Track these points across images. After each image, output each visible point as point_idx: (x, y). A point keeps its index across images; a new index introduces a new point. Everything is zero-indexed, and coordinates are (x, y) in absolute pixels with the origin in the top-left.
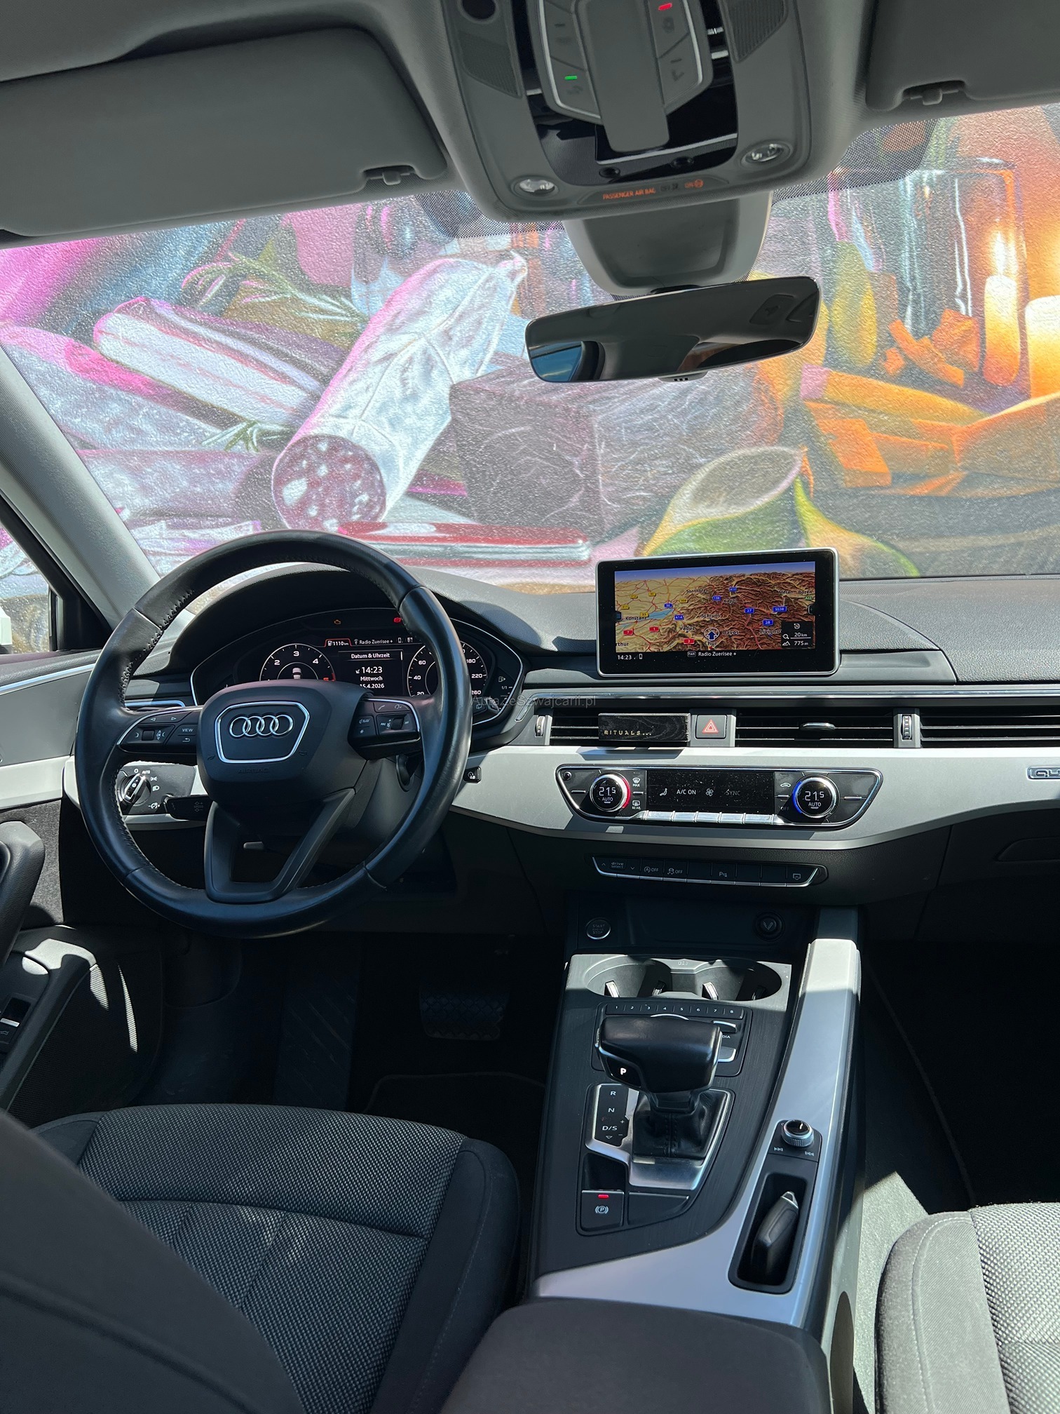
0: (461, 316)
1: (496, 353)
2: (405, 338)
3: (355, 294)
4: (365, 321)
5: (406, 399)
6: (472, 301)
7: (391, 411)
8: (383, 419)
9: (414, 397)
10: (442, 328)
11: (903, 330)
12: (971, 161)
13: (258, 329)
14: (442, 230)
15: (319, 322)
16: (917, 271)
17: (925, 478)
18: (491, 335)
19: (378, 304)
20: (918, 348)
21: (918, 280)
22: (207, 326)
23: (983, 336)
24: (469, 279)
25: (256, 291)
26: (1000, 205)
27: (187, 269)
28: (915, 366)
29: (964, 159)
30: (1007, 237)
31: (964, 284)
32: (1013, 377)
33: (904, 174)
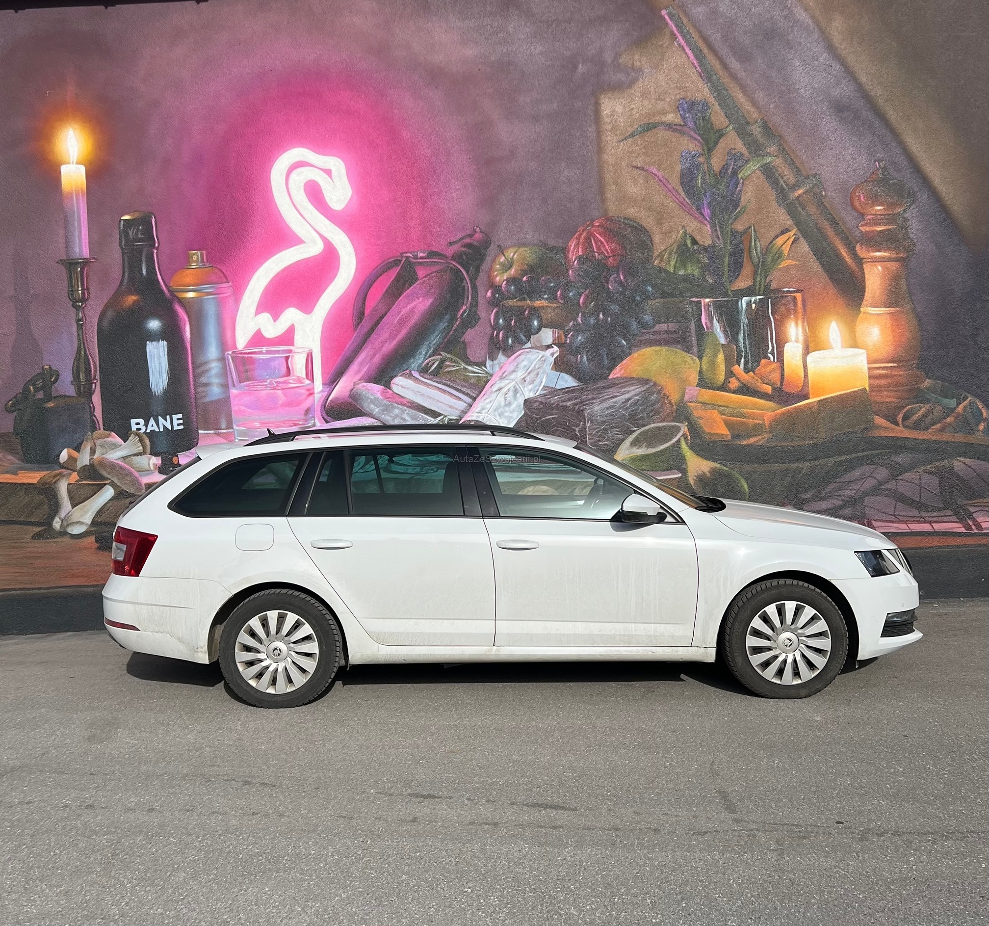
0: (529, 373)
1: (544, 386)
2: (507, 382)
3: (488, 365)
4: (492, 375)
5: (506, 405)
6: (535, 366)
7: (500, 411)
8: (496, 413)
9: (509, 404)
10: (522, 377)
11: (739, 369)
12: (778, 290)
13: (450, 380)
14: (524, 338)
15: (474, 376)
16: (747, 343)
17: (749, 437)
18: (542, 379)
19: (497, 368)
20: (747, 378)
21: (748, 346)
22: (431, 380)
23: (783, 370)
24: (534, 357)
25: (450, 366)
26: (794, 310)
27: (425, 359)
28: (746, 386)
29: (774, 289)
30: (797, 324)
31: (773, 347)
32: (799, 390)
33: (742, 299)
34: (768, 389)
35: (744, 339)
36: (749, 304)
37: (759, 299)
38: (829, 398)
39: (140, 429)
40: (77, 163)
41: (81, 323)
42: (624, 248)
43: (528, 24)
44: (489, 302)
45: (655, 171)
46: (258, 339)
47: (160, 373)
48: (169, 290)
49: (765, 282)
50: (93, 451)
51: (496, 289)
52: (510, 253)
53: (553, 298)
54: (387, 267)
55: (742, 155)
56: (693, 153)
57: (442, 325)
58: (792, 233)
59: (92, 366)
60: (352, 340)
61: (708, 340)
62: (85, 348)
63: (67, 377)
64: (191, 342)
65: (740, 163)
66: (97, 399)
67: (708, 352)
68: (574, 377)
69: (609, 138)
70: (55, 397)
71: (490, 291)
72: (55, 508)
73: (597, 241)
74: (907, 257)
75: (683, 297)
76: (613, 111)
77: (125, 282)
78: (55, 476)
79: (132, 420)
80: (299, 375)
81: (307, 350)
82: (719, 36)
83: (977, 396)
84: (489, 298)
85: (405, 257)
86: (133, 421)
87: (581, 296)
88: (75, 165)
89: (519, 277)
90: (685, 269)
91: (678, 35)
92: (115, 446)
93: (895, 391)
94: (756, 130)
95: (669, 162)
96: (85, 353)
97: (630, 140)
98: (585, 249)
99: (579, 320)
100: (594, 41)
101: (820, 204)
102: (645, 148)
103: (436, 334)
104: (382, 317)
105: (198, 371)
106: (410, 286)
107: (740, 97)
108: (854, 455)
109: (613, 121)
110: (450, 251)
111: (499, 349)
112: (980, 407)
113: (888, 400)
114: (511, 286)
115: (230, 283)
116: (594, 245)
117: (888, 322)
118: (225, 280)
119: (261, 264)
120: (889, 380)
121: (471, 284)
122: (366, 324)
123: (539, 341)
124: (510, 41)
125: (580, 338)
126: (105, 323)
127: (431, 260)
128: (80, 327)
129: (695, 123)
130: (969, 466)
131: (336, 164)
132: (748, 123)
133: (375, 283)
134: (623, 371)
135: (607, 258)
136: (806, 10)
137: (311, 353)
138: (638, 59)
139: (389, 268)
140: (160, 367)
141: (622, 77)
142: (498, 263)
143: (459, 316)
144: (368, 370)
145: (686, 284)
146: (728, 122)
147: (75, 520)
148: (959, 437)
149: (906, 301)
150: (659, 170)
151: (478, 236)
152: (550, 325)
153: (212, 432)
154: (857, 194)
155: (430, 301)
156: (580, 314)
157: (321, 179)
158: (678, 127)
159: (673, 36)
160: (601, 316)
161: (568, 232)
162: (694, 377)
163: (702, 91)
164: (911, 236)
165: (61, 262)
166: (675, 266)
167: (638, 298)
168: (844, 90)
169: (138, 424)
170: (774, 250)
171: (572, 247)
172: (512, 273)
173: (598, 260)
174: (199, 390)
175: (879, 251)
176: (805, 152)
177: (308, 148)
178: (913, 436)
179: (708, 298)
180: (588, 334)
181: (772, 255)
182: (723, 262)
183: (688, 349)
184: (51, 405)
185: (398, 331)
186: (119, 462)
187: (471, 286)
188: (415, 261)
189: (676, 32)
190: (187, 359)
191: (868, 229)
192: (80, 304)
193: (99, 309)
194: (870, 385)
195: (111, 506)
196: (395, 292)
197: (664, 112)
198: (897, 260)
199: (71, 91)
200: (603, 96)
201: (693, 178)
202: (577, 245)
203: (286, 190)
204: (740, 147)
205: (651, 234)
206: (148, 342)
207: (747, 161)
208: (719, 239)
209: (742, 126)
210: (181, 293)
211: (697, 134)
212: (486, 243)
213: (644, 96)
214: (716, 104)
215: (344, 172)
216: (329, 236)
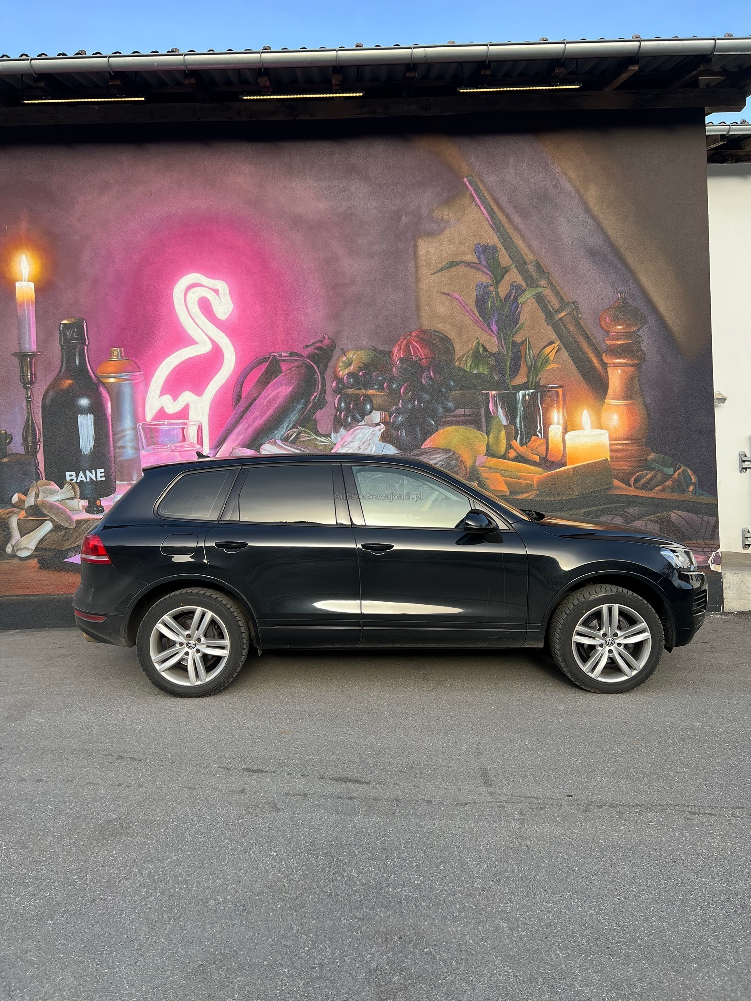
0: (363, 443)
3: (332, 437)
4: (335, 445)
6: (367, 438)
10: (357, 446)
11: (516, 443)
12: (545, 386)
13: (304, 447)
14: (359, 417)
15: (322, 445)
16: (522, 424)
17: (522, 493)
18: (372, 448)
19: (339, 439)
20: (522, 450)
21: (523, 427)
22: (290, 447)
23: (548, 445)
24: (367, 431)
25: (305, 437)
26: (557, 401)
27: (286, 432)
28: (520, 455)
29: (543, 386)
30: (559, 411)
31: (541, 427)
32: (559, 459)
33: (519, 392)
34: (537, 458)
35: (520, 422)
36: (524, 396)
37: (532, 392)
38: (581, 466)
39: (73, 480)
40: (28, 281)
41: (30, 399)
42: (434, 353)
43: (366, 186)
44: (334, 391)
45: (457, 296)
46: (162, 414)
47: (88, 438)
48: (96, 377)
49: (536, 380)
50: (37, 495)
51: (340, 380)
52: (350, 355)
53: (381, 388)
54: (260, 363)
55: (521, 286)
56: (485, 284)
57: (300, 406)
58: (556, 345)
59: (37, 431)
60: (232, 416)
61: (494, 422)
62: (32, 417)
63: (18, 439)
64: (112, 416)
65: (519, 292)
66: (40, 456)
67: (494, 430)
68: (397, 447)
69: (424, 271)
70: (9, 455)
71: (335, 382)
72: (8, 536)
73: (414, 347)
74: (640, 364)
75: (476, 390)
76: (428, 251)
77: (63, 370)
78: (8, 514)
79: (66, 473)
80: (192, 441)
81: (198, 423)
82: (505, 198)
83: (688, 466)
84: (335, 387)
85: (274, 356)
86: (68, 474)
87: (401, 387)
88: (26, 282)
89: (357, 373)
90: (478, 369)
91: (476, 196)
92: (53, 492)
93: (629, 461)
94: (531, 268)
95: (467, 291)
96: (32, 422)
97: (439, 273)
98: (404, 353)
99: (400, 405)
100: (414, 199)
101: (578, 324)
102: (450, 279)
103: (294, 413)
104: (255, 399)
105: (117, 437)
106: (276, 377)
107: (519, 243)
108: (598, 508)
109: (427, 259)
110: (306, 352)
111: (341, 425)
112: (691, 474)
113: (623, 468)
114: (350, 379)
115: (142, 373)
116: (412, 350)
117: (625, 411)
118: (138, 370)
119: (165, 359)
120: (625, 454)
121: (321, 376)
122: (243, 404)
123: (371, 419)
124: (352, 198)
125: (400, 418)
126: (48, 401)
127: (292, 358)
128: (29, 403)
129: (487, 263)
130: (680, 516)
131: (222, 286)
132: (525, 263)
133: (250, 374)
134: (431, 443)
135: (421, 360)
136: (570, 181)
137: (201, 425)
138: (446, 214)
139: (261, 363)
140: (89, 434)
141: (434, 226)
142: (341, 361)
143: (311, 400)
144: (244, 439)
145: (479, 381)
146: (511, 262)
147: (23, 547)
148: (675, 496)
149: (638, 395)
150: (460, 296)
151: (327, 341)
152: (379, 408)
153: (127, 482)
154: (604, 317)
155: (291, 388)
156: (401, 401)
157: (210, 296)
158: (474, 265)
159: (473, 199)
160: (416, 402)
161: (392, 340)
162: (484, 449)
163: (492, 238)
164: (643, 348)
165: (15, 354)
166: (471, 367)
167: (443, 390)
168: (596, 241)
169: (71, 475)
170: (543, 357)
171: (396, 351)
172: (351, 369)
173: (415, 361)
174: (117, 451)
175: (619, 359)
176: (567, 285)
177: (200, 273)
178: (641, 495)
179: (494, 391)
180: (406, 415)
181: (541, 360)
182: (506, 364)
183: (479, 428)
184: (6, 460)
185: (267, 410)
186: (57, 504)
187: (321, 379)
188: (279, 358)
189: (474, 195)
190: (108, 428)
191: (612, 342)
192: (29, 385)
193: (43, 390)
194: (611, 457)
195: (50, 536)
196: (264, 381)
197: (464, 253)
198: (633, 365)
199: (24, 226)
200: (420, 241)
201: (485, 303)
202: (399, 350)
203: (184, 304)
204: (520, 280)
205: (454, 343)
206: (79, 415)
207: (524, 291)
208: (503, 348)
209: (521, 265)
210: (105, 379)
211: (489, 270)
212: (333, 347)
213: (450, 241)
214: (503, 248)
215: (228, 291)
216: (216, 339)
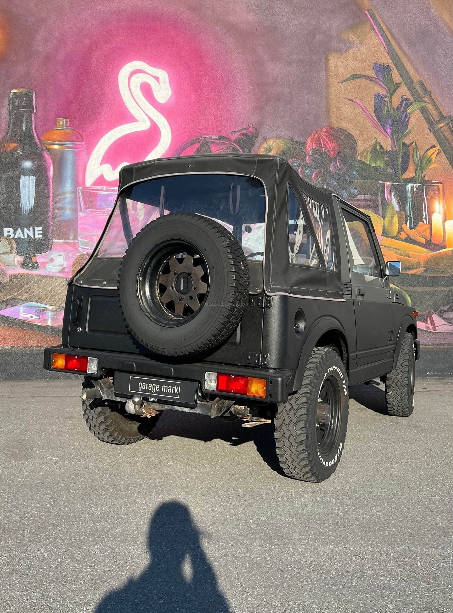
11: (406, 227)
16: (411, 211)
17: (411, 269)
20: (411, 233)
21: (411, 214)
23: (431, 230)
26: (438, 194)
28: (410, 238)
29: (427, 181)
30: (439, 203)
31: (426, 215)
32: (441, 242)
33: (408, 184)
34: (423, 241)
35: (410, 209)
36: (412, 188)
37: (418, 186)
39: (10, 236)
42: (340, 147)
43: (287, 7)
45: (359, 102)
46: (101, 181)
47: (29, 198)
48: (41, 143)
49: (421, 176)
52: (270, 142)
55: (409, 99)
56: (381, 95)
58: (436, 149)
61: (388, 208)
64: (53, 179)
65: (408, 104)
67: (388, 215)
69: (333, 80)
73: (324, 140)
75: (374, 180)
76: (336, 65)
77: (9, 133)
82: (397, 30)
85: (204, 138)
86: (5, 230)
87: (313, 173)
90: (376, 163)
91: (374, 26)
94: (417, 86)
95: (367, 99)
97: (345, 83)
98: (316, 145)
100: (326, 22)
102: (353, 88)
105: (57, 199)
107: (408, 66)
109: (336, 71)
110: (234, 137)
115: (85, 142)
116: (322, 143)
118: (81, 139)
127: (221, 141)
129: (383, 78)
131: (163, 74)
132: (413, 82)
133: (183, 152)
135: (329, 151)
138: (352, 37)
139: (193, 143)
140: (29, 194)
141: (341, 45)
142: (263, 146)
145: (376, 172)
146: (402, 80)
150: (361, 102)
151: (251, 130)
153: (63, 241)
157: (152, 82)
158: (373, 79)
159: (373, 28)
160: (325, 186)
161: (306, 133)
162: (380, 230)
163: (387, 60)
166: (370, 161)
167: (347, 178)
169: (9, 232)
170: (427, 158)
171: (309, 142)
172: (272, 154)
173: (324, 152)
174: (57, 211)
176: (444, 102)
177: (143, 63)
179: (389, 182)
181: (425, 160)
182: (398, 161)
183: (377, 212)
188: (210, 141)
189: (373, 24)
190: (49, 190)
197: (365, 69)
200: (330, 55)
201: (381, 110)
202: (312, 142)
203: (127, 86)
204: (408, 95)
205: (356, 140)
206: (22, 176)
207: (411, 104)
208: (396, 148)
209: (410, 83)
210: (49, 145)
211: (384, 85)
212: (256, 135)
213: (354, 59)
214: (395, 68)
215: (167, 79)
216: (155, 119)
